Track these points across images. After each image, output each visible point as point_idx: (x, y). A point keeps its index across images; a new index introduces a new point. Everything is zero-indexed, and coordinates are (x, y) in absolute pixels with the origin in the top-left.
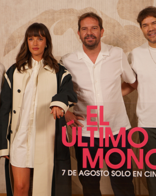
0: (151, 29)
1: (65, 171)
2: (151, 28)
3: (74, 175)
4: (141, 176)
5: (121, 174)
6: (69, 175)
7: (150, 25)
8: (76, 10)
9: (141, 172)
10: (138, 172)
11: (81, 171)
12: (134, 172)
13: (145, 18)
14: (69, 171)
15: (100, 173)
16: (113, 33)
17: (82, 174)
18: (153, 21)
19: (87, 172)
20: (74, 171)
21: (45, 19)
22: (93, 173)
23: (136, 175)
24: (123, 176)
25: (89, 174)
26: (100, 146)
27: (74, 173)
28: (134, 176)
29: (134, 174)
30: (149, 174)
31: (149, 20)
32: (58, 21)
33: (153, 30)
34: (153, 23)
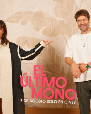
1: (22, 99)
2: (82, 22)
7: (82, 21)
9: (63, 101)
10: (61, 101)
11: (31, 100)
12: (59, 101)
14: (24, 100)
15: (41, 101)
17: (31, 101)
20: (27, 100)
22: (37, 101)
24: (53, 103)
25: (35, 101)
27: (27, 101)
29: (59, 102)
30: (67, 102)
32: (23, 18)
34: (84, 20)
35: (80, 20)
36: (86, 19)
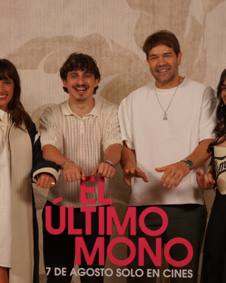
0: (162, 64)
1: (50, 269)
3: (63, 275)
4: (158, 276)
5: (131, 273)
6: (56, 274)
7: (161, 58)
8: (76, 38)
9: (158, 270)
10: (154, 271)
12: (148, 270)
13: (155, 46)
14: (56, 269)
16: (129, 70)
17: (75, 273)
18: (165, 52)
19: (81, 271)
21: (32, 50)
22: (90, 272)
23: (152, 275)
25: (84, 273)
26: (100, 234)
27: (63, 272)
28: (148, 276)
29: (148, 273)
30: (170, 273)
31: (160, 50)
33: (164, 66)
34: (165, 55)
35: (155, 57)
36: (170, 53)
